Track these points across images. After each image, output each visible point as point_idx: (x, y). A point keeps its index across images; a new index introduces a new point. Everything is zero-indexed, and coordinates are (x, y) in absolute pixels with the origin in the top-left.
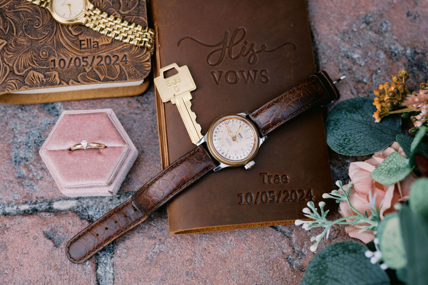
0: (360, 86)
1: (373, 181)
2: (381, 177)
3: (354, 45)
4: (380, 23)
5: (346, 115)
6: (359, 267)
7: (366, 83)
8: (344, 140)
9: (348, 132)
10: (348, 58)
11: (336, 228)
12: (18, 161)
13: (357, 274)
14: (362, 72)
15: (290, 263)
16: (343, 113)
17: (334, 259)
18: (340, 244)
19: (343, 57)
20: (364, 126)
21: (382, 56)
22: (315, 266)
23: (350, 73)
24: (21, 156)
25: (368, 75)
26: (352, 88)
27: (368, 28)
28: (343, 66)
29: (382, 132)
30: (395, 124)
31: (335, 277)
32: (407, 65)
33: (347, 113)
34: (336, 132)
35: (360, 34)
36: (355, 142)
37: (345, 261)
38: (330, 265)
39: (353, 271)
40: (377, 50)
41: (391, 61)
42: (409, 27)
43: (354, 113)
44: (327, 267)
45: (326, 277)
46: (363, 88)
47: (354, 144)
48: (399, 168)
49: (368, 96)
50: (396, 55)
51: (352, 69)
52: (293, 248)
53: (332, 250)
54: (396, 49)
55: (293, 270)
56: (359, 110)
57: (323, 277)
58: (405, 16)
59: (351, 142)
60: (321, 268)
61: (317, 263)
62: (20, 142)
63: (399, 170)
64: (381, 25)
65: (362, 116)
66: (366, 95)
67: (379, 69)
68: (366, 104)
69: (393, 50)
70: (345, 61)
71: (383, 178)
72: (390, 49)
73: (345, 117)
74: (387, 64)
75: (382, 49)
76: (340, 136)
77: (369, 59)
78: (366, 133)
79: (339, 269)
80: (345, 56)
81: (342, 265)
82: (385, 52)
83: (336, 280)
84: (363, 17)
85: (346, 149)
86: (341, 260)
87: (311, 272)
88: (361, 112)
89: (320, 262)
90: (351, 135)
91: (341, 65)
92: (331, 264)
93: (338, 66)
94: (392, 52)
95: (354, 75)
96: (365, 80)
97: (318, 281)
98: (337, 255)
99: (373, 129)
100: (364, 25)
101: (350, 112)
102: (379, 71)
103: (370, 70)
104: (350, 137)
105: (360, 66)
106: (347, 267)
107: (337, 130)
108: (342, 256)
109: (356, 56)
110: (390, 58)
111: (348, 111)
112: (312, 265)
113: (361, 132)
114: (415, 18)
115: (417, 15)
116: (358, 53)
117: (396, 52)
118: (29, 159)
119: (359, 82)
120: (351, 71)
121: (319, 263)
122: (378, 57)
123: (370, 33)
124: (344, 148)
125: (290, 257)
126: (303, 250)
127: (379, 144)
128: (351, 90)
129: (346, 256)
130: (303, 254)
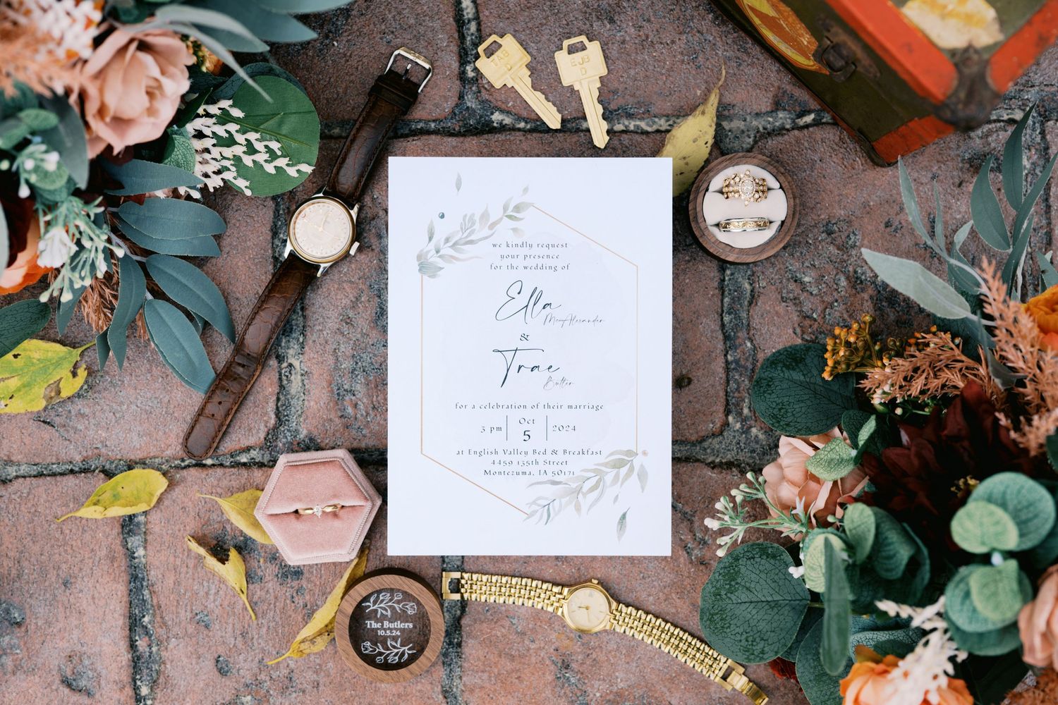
0: (807, 322)
1: (807, 471)
2: (819, 469)
3: (807, 264)
4: (846, 234)
5: (783, 371)
6: (776, 577)
7: (815, 320)
8: (780, 410)
9: (785, 399)
10: (796, 281)
11: (751, 514)
12: (341, 394)
13: (773, 585)
14: (813, 303)
15: (688, 553)
16: (779, 368)
17: (749, 562)
18: (759, 544)
19: (788, 280)
20: (806, 391)
21: (843, 282)
22: (725, 568)
23: (795, 304)
24: (346, 387)
25: (820, 309)
26: (796, 325)
27: (829, 240)
28: (788, 293)
29: (830, 400)
30: (847, 387)
31: (748, 585)
32: (875, 298)
33: (784, 369)
34: (769, 396)
35: (816, 248)
36: (793, 415)
37: (761, 568)
38: (743, 570)
39: (770, 582)
40: (837, 274)
41: (854, 291)
42: (886, 244)
43: (794, 369)
44: (739, 571)
45: (737, 583)
46: (811, 326)
47: (792, 418)
48: (842, 460)
49: (817, 338)
50: (861, 282)
51: (799, 299)
52: (694, 535)
53: (748, 551)
54: (863, 273)
55: (691, 562)
56: (800, 365)
57: (733, 583)
58: (883, 225)
59: (789, 414)
60: (732, 571)
61: (727, 564)
62: (345, 369)
63: (841, 462)
64: (848, 236)
65: (804, 375)
66: (814, 337)
67: (836, 301)
68: (810, 353)
69: (859, 275)
70: (792, 286)
71: (822, 471)
72: (855, 272)
73: (782, 375)
74: (847, 295)
75: (844, 273)
76: (774, 404)
77: (824, 286)
78: (808, 403)
79: (753, 576)
80: (792, 278)
81: (758, 572)
82: (848, 278)
83: (748, 589)
84: (824, 222)
85: (782, 423)
86: (756, 566)
87: (720, 574)
88: (802, 368)
89: (732, 563)
90: (789, 405)
91: (784, 291)
92: (745, 568)
93: (780, 293)
94: (857, 278)
95: (801, 307)
96: (815, 316)
97: (727, 587)
98: (753, 558)
99: (818, 397)
100: (824, 235)
101: (788, 368)
102: (836, 304)
103: (823, 301)
104: (787, 407)
105: (811, 294)
106: (763, 576)
107: (770, 394)
108: (758, 560)
109: (807, 279)
110: (854, 287)
111: (785, 365)
112: (722, 565)
113: (802, 401)
114: (896, 231)
115: (899, 226)
116: (811, 276)
117: (863, 277)
118: (356, 393)
119: (806, 317)
120: (797, 301)
121: (731, 565)
122: (837, 284)
123: (831, 248)
124: (778, 422)
125: (689, 545)
126: (706, 538)
127: (824, 422)
128: (794, 329)
129: (763, 562)
130: (705, 543)
